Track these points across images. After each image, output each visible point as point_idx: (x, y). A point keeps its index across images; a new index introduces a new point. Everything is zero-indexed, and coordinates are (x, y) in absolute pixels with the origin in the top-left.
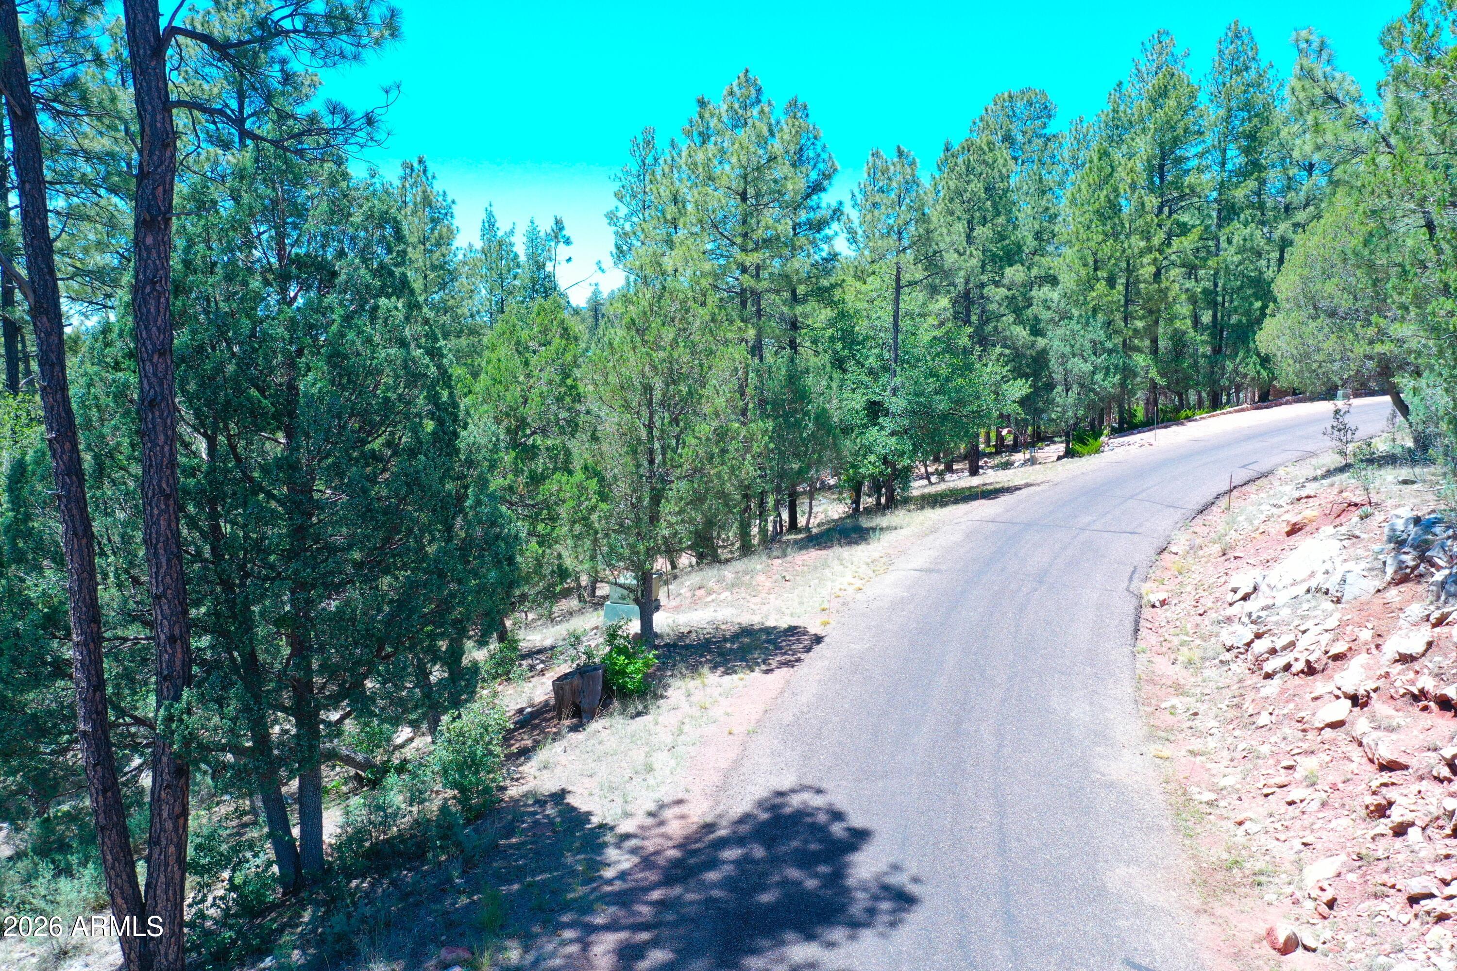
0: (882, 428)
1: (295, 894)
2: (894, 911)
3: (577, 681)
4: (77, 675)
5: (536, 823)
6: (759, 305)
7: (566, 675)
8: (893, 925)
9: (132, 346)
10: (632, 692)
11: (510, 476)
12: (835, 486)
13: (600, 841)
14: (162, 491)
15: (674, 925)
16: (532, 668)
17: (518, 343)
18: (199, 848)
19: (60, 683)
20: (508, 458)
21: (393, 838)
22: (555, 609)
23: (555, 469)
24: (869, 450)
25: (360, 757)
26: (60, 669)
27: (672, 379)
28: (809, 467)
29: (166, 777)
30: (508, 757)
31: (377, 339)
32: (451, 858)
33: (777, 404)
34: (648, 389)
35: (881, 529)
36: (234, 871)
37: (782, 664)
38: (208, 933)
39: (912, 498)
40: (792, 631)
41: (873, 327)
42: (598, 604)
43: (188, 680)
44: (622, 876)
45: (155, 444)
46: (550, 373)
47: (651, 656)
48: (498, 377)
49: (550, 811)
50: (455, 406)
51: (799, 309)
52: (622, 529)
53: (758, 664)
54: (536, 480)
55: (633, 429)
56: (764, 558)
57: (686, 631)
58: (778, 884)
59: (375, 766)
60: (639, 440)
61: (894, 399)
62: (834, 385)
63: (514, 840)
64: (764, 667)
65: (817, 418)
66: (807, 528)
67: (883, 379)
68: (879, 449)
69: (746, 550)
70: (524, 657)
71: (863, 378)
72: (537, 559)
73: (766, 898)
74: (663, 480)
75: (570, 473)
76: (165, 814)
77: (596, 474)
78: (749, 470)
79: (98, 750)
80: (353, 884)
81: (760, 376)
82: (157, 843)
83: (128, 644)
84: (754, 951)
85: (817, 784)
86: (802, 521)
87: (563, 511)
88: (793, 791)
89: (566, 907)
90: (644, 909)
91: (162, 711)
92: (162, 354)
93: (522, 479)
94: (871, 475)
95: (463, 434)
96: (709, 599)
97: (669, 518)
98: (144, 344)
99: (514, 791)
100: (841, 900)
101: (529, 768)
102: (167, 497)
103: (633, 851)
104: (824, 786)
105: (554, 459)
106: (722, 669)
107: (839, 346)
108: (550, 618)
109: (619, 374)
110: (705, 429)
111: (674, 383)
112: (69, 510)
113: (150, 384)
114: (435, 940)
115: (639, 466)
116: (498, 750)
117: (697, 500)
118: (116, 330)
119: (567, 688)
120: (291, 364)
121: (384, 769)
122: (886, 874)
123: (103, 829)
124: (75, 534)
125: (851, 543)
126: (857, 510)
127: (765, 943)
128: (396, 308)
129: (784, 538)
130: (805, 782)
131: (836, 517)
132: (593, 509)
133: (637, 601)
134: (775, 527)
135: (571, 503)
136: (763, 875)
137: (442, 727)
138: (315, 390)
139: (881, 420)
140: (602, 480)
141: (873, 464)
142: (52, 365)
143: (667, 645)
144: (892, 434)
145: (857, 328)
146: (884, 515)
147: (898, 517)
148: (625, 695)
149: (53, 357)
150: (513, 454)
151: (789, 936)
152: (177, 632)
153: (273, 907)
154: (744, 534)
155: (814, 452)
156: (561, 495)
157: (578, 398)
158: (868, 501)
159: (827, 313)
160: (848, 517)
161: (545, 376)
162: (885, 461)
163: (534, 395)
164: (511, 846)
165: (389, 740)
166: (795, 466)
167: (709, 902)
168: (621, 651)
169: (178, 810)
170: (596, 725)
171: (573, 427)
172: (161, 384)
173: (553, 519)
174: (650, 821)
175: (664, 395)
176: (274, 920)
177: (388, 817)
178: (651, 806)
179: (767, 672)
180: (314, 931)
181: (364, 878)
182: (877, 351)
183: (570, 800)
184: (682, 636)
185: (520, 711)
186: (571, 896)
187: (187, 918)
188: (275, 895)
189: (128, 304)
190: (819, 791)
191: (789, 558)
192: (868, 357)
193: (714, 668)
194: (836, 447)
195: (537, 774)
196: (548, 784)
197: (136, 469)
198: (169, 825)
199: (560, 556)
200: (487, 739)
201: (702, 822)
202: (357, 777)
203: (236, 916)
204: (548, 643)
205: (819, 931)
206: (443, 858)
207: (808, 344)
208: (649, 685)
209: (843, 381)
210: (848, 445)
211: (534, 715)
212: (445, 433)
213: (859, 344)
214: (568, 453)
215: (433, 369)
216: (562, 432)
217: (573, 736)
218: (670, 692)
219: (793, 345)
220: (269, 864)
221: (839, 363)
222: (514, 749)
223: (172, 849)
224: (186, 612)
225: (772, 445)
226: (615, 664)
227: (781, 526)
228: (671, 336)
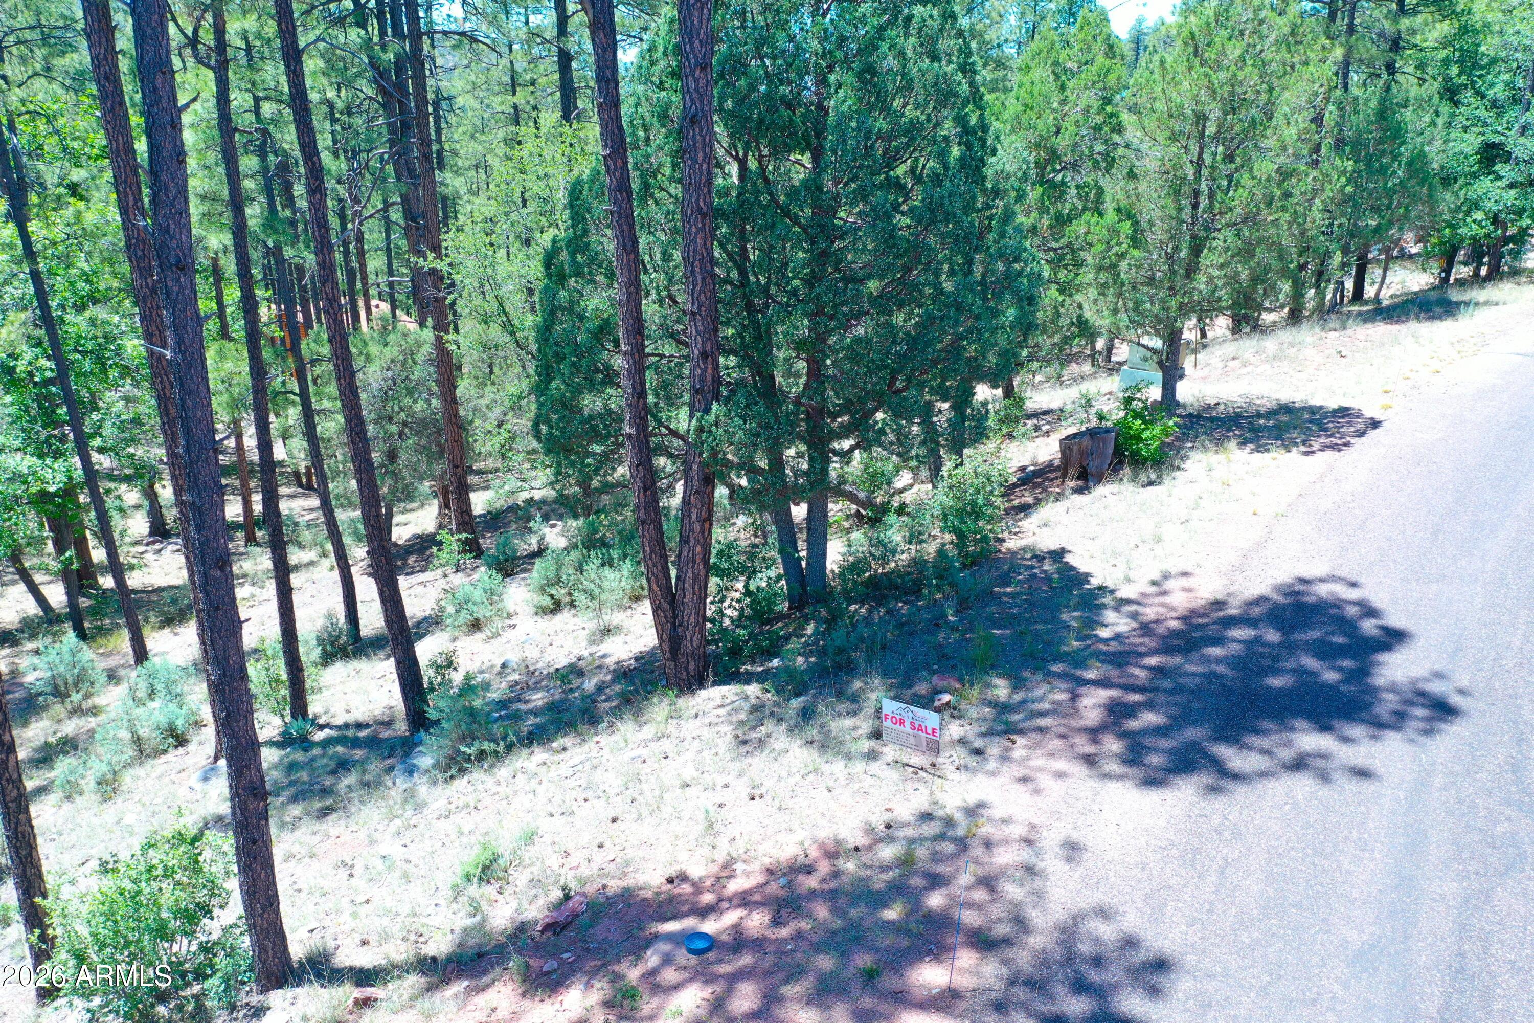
0: (1499, 178)
1: (800, 608)
2: (1429, 719)
3: (1086, 442)
4: (624, 382)
5: (1033, 577)
6: (1352, 18)
7: (1075, 436)
8: (1428, 732)
9: (674, 64)
10: (1146, 460)
11: (1035, 215)
12: (1418, 255)
13: (1099, 602)
14: (700, 209)
15: (1169, 692)
16: (1037, 428)
17: (1056, 63)
18: (720, 554)
19: (610, 391)
20: (1034, 194)
21: (892, 572)
22: (1064, 372)
23: (1084, 209)
24: (1475, 205)
25: (862, 495)
26: (610, 377)
27: (1232, 106)
28: (1391, 223)
29: (696, 483)
30: (1007, 512)
31: (909, 53)
32: (946, 597)
33: (1358, 144)
34: (1201, 118)
35: (1477, 304)
36: (749, 578)
37: (1324, 448)
38: (724, 630)
39: (1525, 270)
40: (1343, 412)
41: (1504, 46)
42: (1114, 369)
43: (717, 396)
44: (1118, 637)
45: (695, 162)
46: (1090, 98)
47: (1171, 423)
48: (1029, 102)
49: (1048, 566)
50: (985, 128)
51: (1405, 23)
52: (1151, 281)
53: (1296, 444)
54: (1061, 221)
55: (1178, 166)
56: (1317, 330)
57: (1213, 402)
58: (1294, 671)
59: (875, 505)
60: (1184, 179)
61: (1522, 140)
62: (1440, 121)
63: (1009, 590)
64: (1303, 448)
65: (1410, 164)
66: (1377, 300)
67: (1510, 114)
68: (1490, 205)
69: (1295, 317)
70: (1029, 417)
71: (1482, 113)
72: (1055, 308)
73: (1277, 682)
74: (1207, 228)
75: (1101, 215)
76: (694, 517)
77: (1130, 216)
78: (1316, 216)
79: (640, 451)
80: (853, 608)
81: (1341, 108)
82: (687, 542)
83: (665, 361)
84: (1257, 732)
85: (1354, 578)
86: (1370, 291)
87: (1088, 257)
88: (1322, 580)
89: (1059, 658)
90: (1140, 673)
91: (694, 422)
92: (703, 69)
93: (1046, 221)
94: (1473, 238)
95: (992, 160)
96: (1244, 371)
97: (1210, 270)
98: (687, 58)
99: (1012, 544)
100: (1367, 698)
101: (1030, 524)
102: (704, 215)
103: (1134, 616)
104: (1362, 580)
105: (1084, 197)
106: (1252, 446)
107: (1454, 70)
108: (1059, 380)
109: (1169, 100)
110: (1265, 167)
111: (1234, 111)
112: (620, 226)
113: (692, 99)
114: (928, 668)
115: (1180, 210)
116: (998, 501)
117: (1247, 252)
118: (661, 49)
119: (1075, 449)
120: (822, 81)
121: (884, 509)
122: (1427, 680)
123: (643, 523)
124: (625, 249)
125: (1432, 318)
126: (1445, 280)
127: (1271, 726)
128: (931, 17)
129: (1345, 310)
130: (1338, 573)
131: (1416, 288)
132: (1123, 256)
133: (1160, 364)
134: (1334, 296)
135: (1100, 247)
136: (1276, 659)
137: (944, 472)
138: (845, 108)
139: (1498, 167)
140: (1136, 223)
141: (1479, 223)
142: (608, 81)
143: (1190, 415)
144: (1511, 186)
145: (1483, 49)
146: (1483, 288)
147: (1503, 291)
148: (1138, 462)
149: (608, 73)
150: (1040, 190)
151: (1300, 723)
152: (708, 348)
153: (781, 617)
154: (1297, 295)
155: (1399, 206)
156: (1089, 238)
157: (1119, 129)
158: (1462, 271)
159: (1444, 28)
160: (1434, 288)
161: (1083, 103)
162: (1495, 220)
163: (1068, 126)
164: (1006, 594)
165: (889, 483)
166: (1373, 223)
167: (1212, 675)
168: (1137, 415)
169: (704, 514)
170: (1102, 490)
171: (1109, 162)
172: (702, 101)
173: (1079, 264)
174: (1153, 589)
175: (1219, 127)
176: (781, 629)
177: (887, 551)
178: (1156, 576)
179: (1306, 453)
180: (816, 643)
181: (862, 603)
182: (1507, 77)
183: (1069, 558)
184: (1208, 408)
185: (1023, 469)
186: (1064, 648)
187: (709, 614)
188: (783, 606)
189: (672, 21)
190: (1354, 585)
191: (1349, 332)
192: (1492, 85)
193: (1243, 443)
194: (1431, 201)
195: (1037, 530)
196: (1047, 542)
197: (676, 190)
198: (697, 527)
199: (1080, 307)
200: (989, 488)
201: (1212, 598)
202: (858, 514)
203: (749, 618)
204: (1055, 405)
205: (1336, 723)
206: (938, 596)
207: (1411, 70)
208: (1166, 455)
209: (1453, 115)
210: (1447, 199)
211: (1037, 473)
212: (972, 159)
213: (1483, 68)
214: (1101, 192)
215: (966, 87)
216: (1096, 166)
217: (1076, 497)
218: (1188, 465)
219: (1391, 68)
220: (779, 578)
221: (1451, 94)
222: (1016, 502)
223: (698, 549)
224: (716, 330)
225: (1349, 189)
226: (1130, 428)
227: (1342, 296)
228: (1238, 52)
